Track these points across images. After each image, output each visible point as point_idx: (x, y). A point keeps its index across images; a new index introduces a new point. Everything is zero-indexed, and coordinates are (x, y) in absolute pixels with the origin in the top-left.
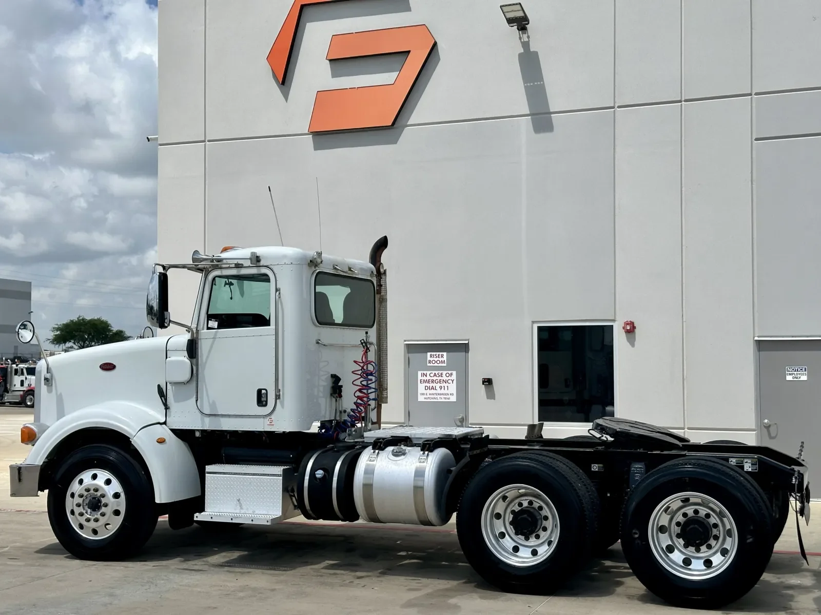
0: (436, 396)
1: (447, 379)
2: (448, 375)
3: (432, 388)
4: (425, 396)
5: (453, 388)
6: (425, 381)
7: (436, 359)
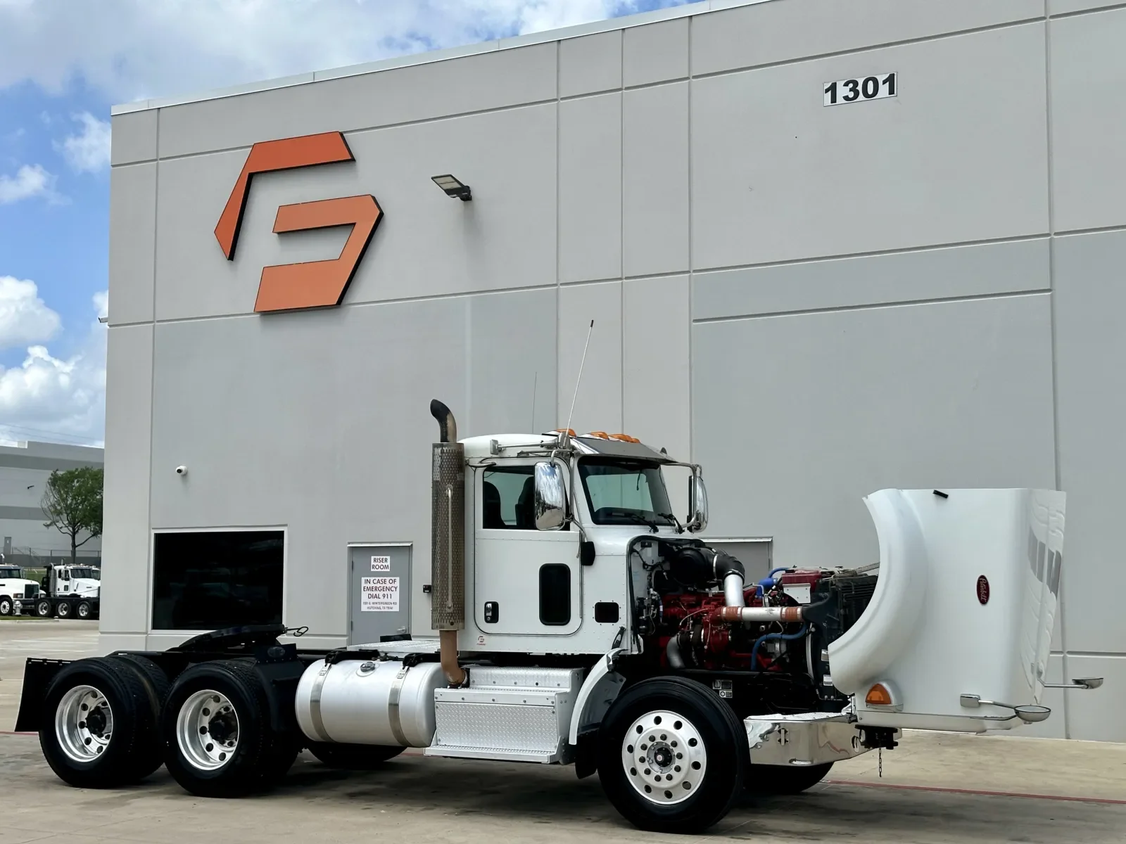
0: (378, 606)
1: (391, 585)
2: (391, 581)
3: (376, 596)
4: (368, 605)
5: (396, 596)
6: (368, 589)
7: (380, 564)
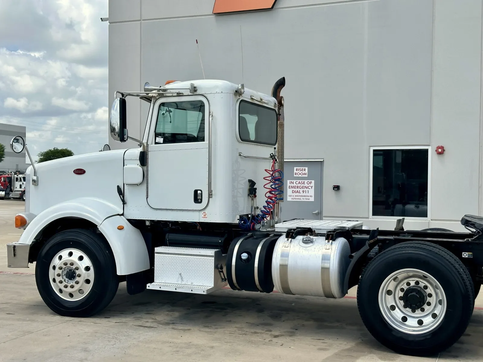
0: (299, 197)
1: (308, 185)
2: (308, 183)
3: (297, 192)
4: (292, 197)
5: (312, 192)
6: (292, 187)
7: (300, 172)
